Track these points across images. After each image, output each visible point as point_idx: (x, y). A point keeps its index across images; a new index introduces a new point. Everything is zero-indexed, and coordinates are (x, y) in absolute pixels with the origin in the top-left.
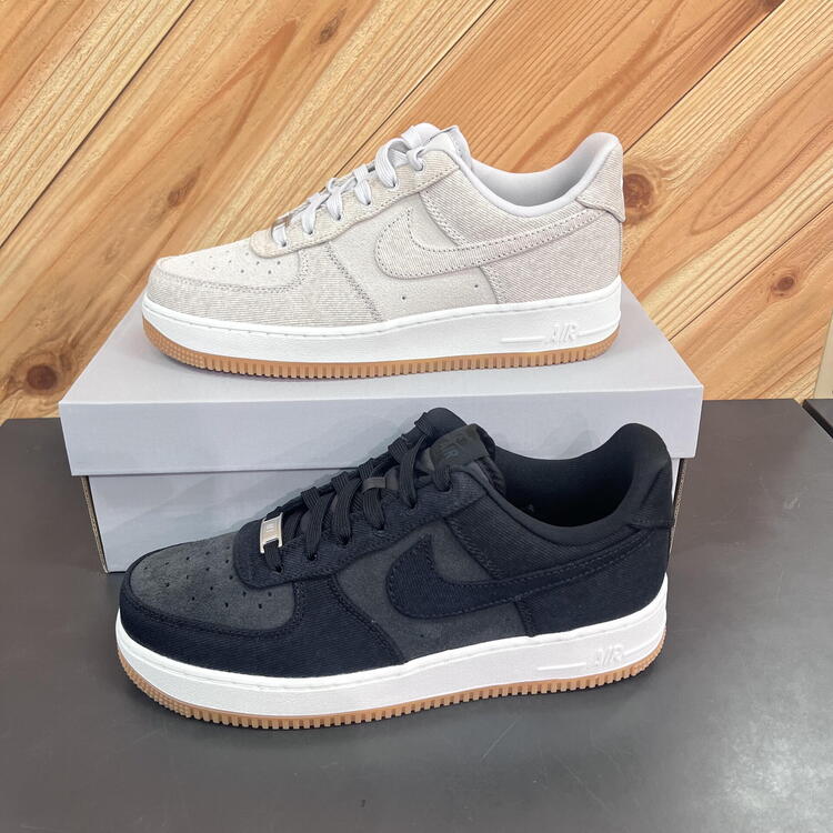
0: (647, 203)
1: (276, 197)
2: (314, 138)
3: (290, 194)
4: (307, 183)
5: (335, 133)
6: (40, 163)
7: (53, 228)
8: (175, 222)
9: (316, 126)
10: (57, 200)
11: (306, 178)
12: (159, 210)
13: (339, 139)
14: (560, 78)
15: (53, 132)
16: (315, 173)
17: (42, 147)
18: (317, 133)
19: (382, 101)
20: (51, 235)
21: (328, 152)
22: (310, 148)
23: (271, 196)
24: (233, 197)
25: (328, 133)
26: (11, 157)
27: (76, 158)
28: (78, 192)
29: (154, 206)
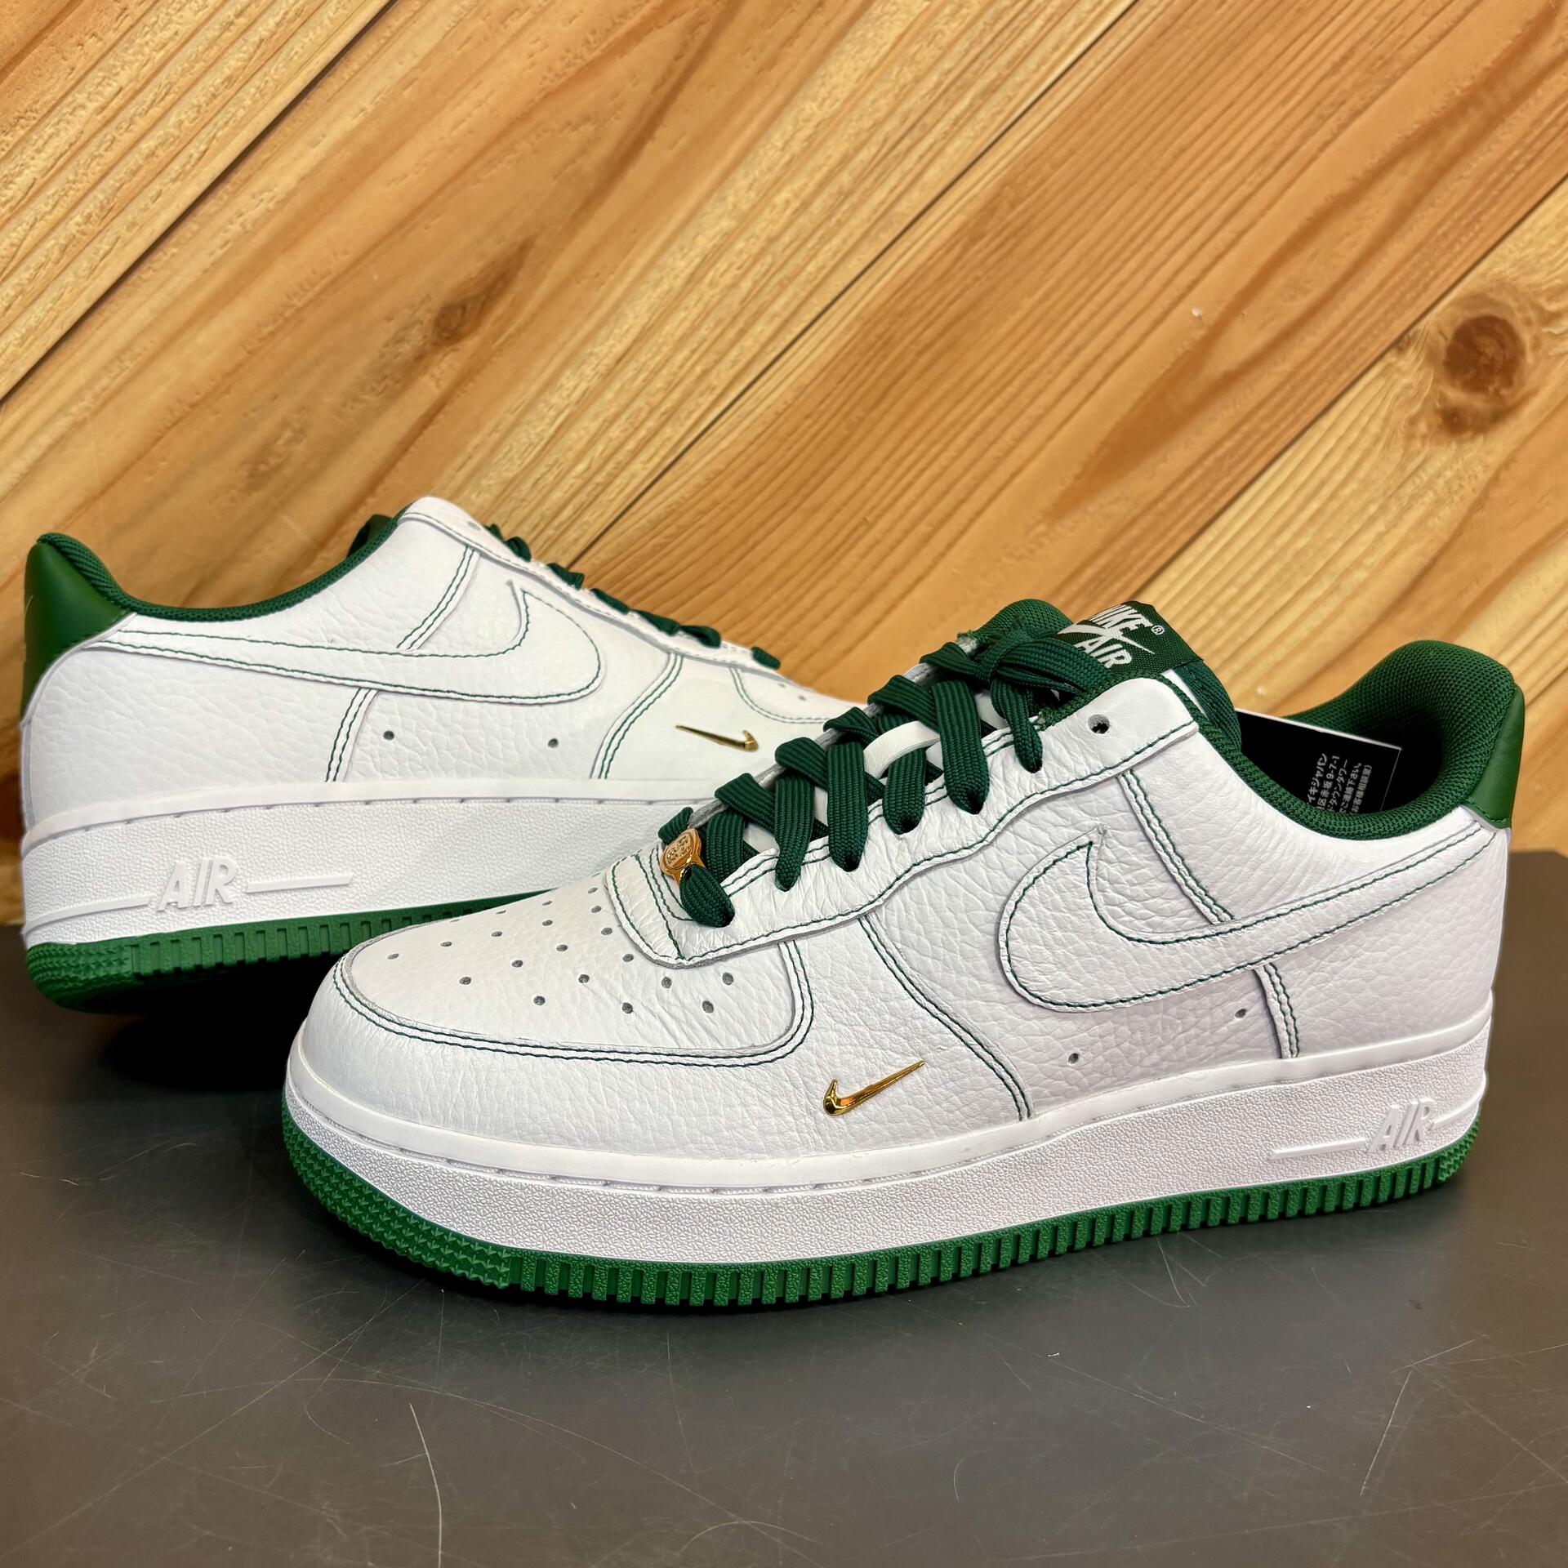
0: (1509, 383)
1: (703, 332)
2: (811, 187)
3: (740, 324)
4: (783, 300)
5: (858, 180)
6: (109, 213)
7: (120, 390)
8: (445, 385)
9: (819, 158)
10: (143, 315)
11: (783, 287)
12: (406, 349)
13: (868, 194)
14: (1356, 86)
15: (159, 132)
16: (803, 276)
17: (121, 172)
18: (819, 176)
19: (973, 110)
20: (110, 407)
21: (840, 224)
22: (797, 212)
23: (694, 328)
24: (599, 326)
25: (845, 179)
26: (33, 192)
27: (209, 206)
28: (201, 297)
29: (398, 340)
